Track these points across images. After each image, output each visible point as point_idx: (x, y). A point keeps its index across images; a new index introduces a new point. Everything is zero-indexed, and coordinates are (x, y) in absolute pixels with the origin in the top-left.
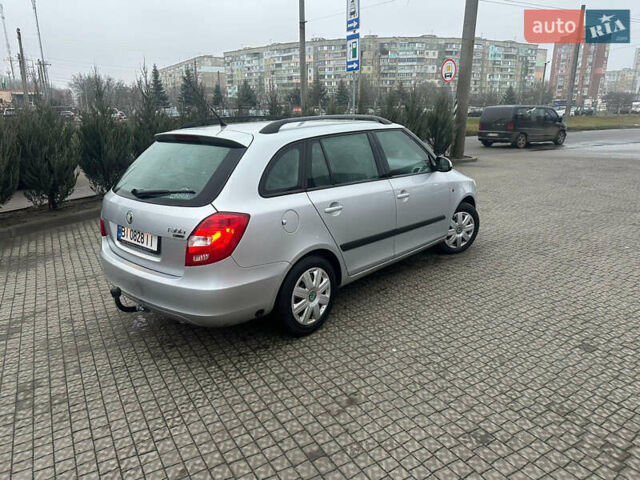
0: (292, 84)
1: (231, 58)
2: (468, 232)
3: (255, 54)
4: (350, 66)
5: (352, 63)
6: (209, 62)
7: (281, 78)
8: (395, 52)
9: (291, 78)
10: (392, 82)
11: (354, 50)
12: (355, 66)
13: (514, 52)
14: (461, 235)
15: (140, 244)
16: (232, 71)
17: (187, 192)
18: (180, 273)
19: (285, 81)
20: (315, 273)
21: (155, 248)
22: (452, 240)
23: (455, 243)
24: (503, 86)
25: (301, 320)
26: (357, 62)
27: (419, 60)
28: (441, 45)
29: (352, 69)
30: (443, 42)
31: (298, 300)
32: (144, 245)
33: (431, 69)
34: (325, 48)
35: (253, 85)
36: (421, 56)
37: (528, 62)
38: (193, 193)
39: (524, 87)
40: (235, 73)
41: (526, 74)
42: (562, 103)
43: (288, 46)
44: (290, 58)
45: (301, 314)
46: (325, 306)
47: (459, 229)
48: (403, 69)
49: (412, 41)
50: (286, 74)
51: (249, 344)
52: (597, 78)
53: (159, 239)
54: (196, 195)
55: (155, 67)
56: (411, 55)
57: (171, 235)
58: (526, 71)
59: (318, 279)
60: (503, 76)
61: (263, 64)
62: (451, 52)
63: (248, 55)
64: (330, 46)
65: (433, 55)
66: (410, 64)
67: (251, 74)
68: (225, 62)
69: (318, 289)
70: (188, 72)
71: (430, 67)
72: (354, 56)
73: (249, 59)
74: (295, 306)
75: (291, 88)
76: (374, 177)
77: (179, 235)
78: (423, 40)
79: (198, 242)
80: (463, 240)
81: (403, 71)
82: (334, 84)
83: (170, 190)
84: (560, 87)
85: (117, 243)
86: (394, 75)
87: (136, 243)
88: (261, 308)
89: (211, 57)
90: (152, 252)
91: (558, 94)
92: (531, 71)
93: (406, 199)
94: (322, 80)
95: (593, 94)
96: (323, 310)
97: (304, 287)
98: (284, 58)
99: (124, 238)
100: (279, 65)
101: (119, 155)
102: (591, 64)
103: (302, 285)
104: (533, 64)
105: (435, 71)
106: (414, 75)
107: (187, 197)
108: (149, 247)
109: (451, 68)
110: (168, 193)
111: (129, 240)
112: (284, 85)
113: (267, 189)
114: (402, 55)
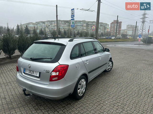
0: (53, 30)
1: (38, 23)
2: (111, 67)
3: (43, 23)
4: (72, 26)
5: (72, 25)
6: (32, 24)
7: (50, 28)
8: (77, 24)
9: (52, 28)
10: (76, 30)
11: (73, 22)
12: (73, 26)
13: (102, 25)
14: (109, 67)
15: (32, 74)
16: (38, 26)
17: (49, 59)
18: (48, 83)
19: (51, 29)
20: (83, 80)
21: (38, 76)
22: (107, 68)
23: (108, 69)
24: (100, 32)
25: (79, 95)
26: (74, 25)
27: (82, 26)
28: (86, 23)
29: (72, 27)
30: (87, 22)
31: (79, 89)
32: (34, 75)
33: (85, 28)
34: (61, 22)
35: (43, 30)
36: (82, 25)
37: (105, 27)
38: (51, 59)
39: (105, 32)
40: (38, 27)
41: (105, 30)
42: (113, 36)
43: (51, 21)
44: (52, 24)
45: (79, 93)
46: (85, 90)
47: (109, 66)
48: (79, 28)
49: (80, 21)
50: (51, 27)
51: (64, 103)
52: (120, 31)
53: (40, 73)
54: (52, 59)
56: (80, 25)
57: (45, 72)
58: (105, 29)
59: (83, 82)
60: (100, 30)
61: (45, 25)
62: (89, 24)
63: (42, 23)
64: (62, 22)
65: (85, 25)
66: (80, 27)
67: (42, 27)
68: (36, 24)
69: (83, 85)
70: (26, 26)
71: (84, 27)
72: (73, 24)
73: (42, 24)
74: (78, 91)
75: (53, 31)
76: (94, 53)
77: (48, 72)
78: (83, 21)
79: (54, 74)
80: (110, 68)
81: (78, 28)
82: (63, 30)
83: (44, 58)
84: (112, 33)
85: (23, 74)
86: (76, 29)
87: (31, 74)
88: (70, 93)
89: (32, 23)
90: (37, 77)
91: (112, 34)
92: (106, 29)
93: (101, 59)
94: (60, 29)
95: (119, 34)
96: (84, 91)
97: (80, 85)
98: (51, 24)
99: (26, 73)
100: (49, 25)
101: (14, 47)
102: (118, 28)
103: (80, 84)
104: (106, 27)
105: (86, 28)
106: (81, 29)
107: (50, 60)
108: (36, 75)
109: (94, 27)
110: (43, 59)
111: (28, 73)
112: (50, 30)
113: (72, 57)
114: (78, 25)
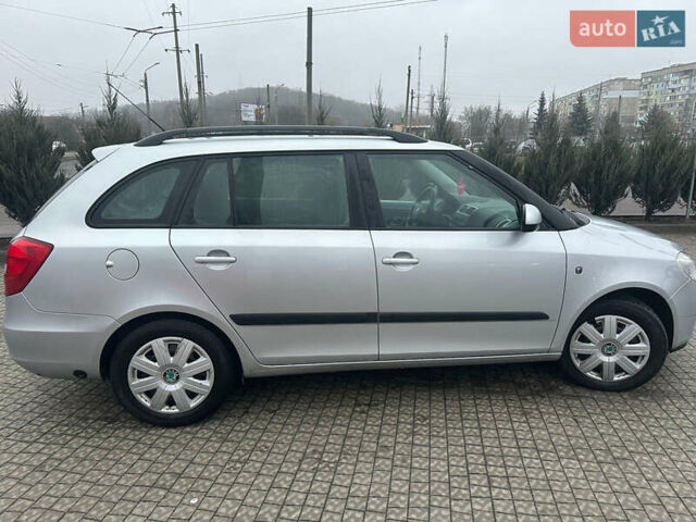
1: (651, 79)
2: (632, 358)
3: (687, 72)
6: (620, 86)
16: (649, 95)
23: (597, 371)
40: (653, 97)
45: (150, 395)
47: (610, 347)
55: (543, 95)
63: (676, 73)
67: (675, 97)
68: (641, 85)
73: (676, 78)
74: (135, 381)
80: (619, 369)
96: (198, 401)
97: (154, 360)
103: (149, 355)
